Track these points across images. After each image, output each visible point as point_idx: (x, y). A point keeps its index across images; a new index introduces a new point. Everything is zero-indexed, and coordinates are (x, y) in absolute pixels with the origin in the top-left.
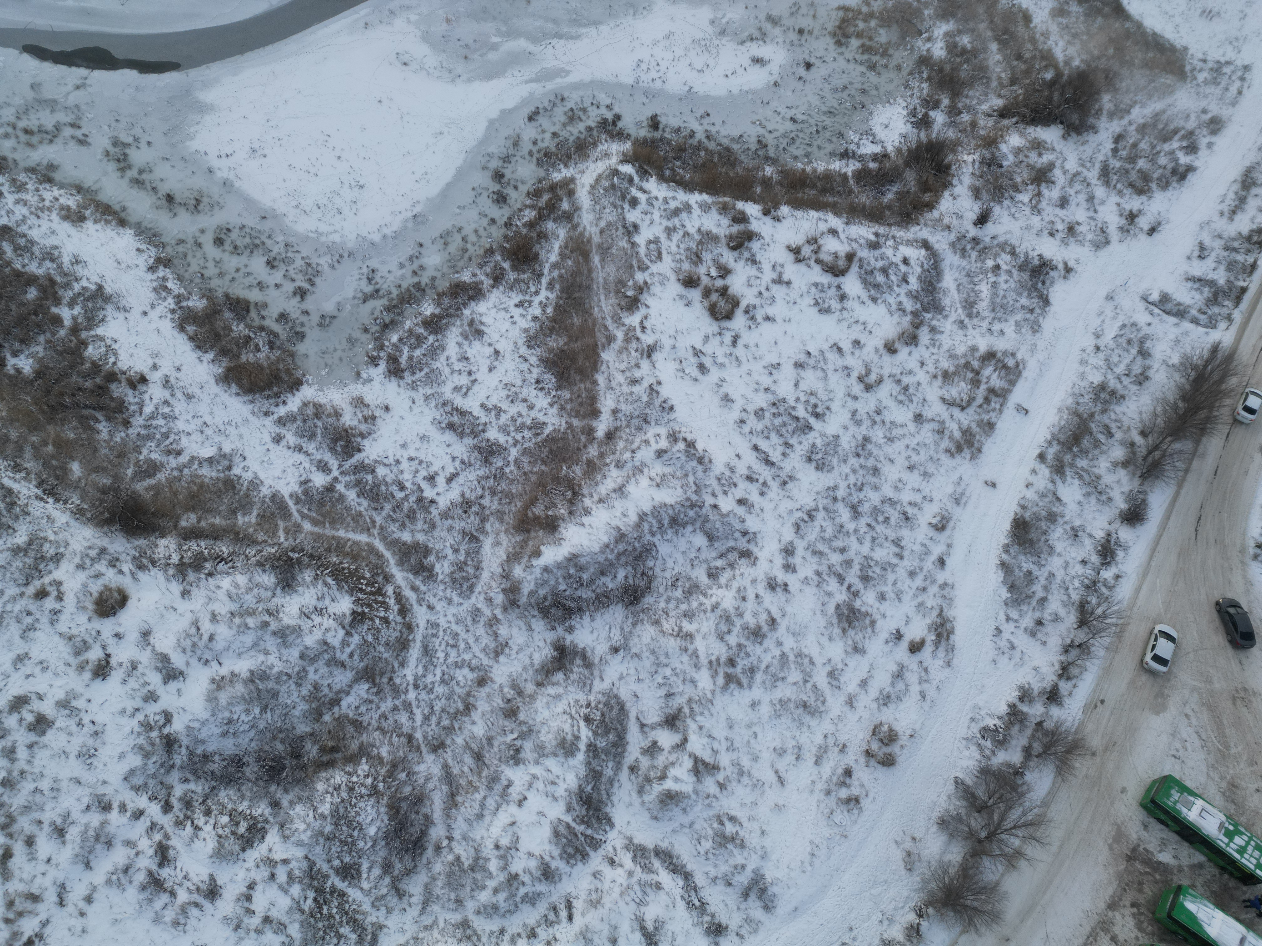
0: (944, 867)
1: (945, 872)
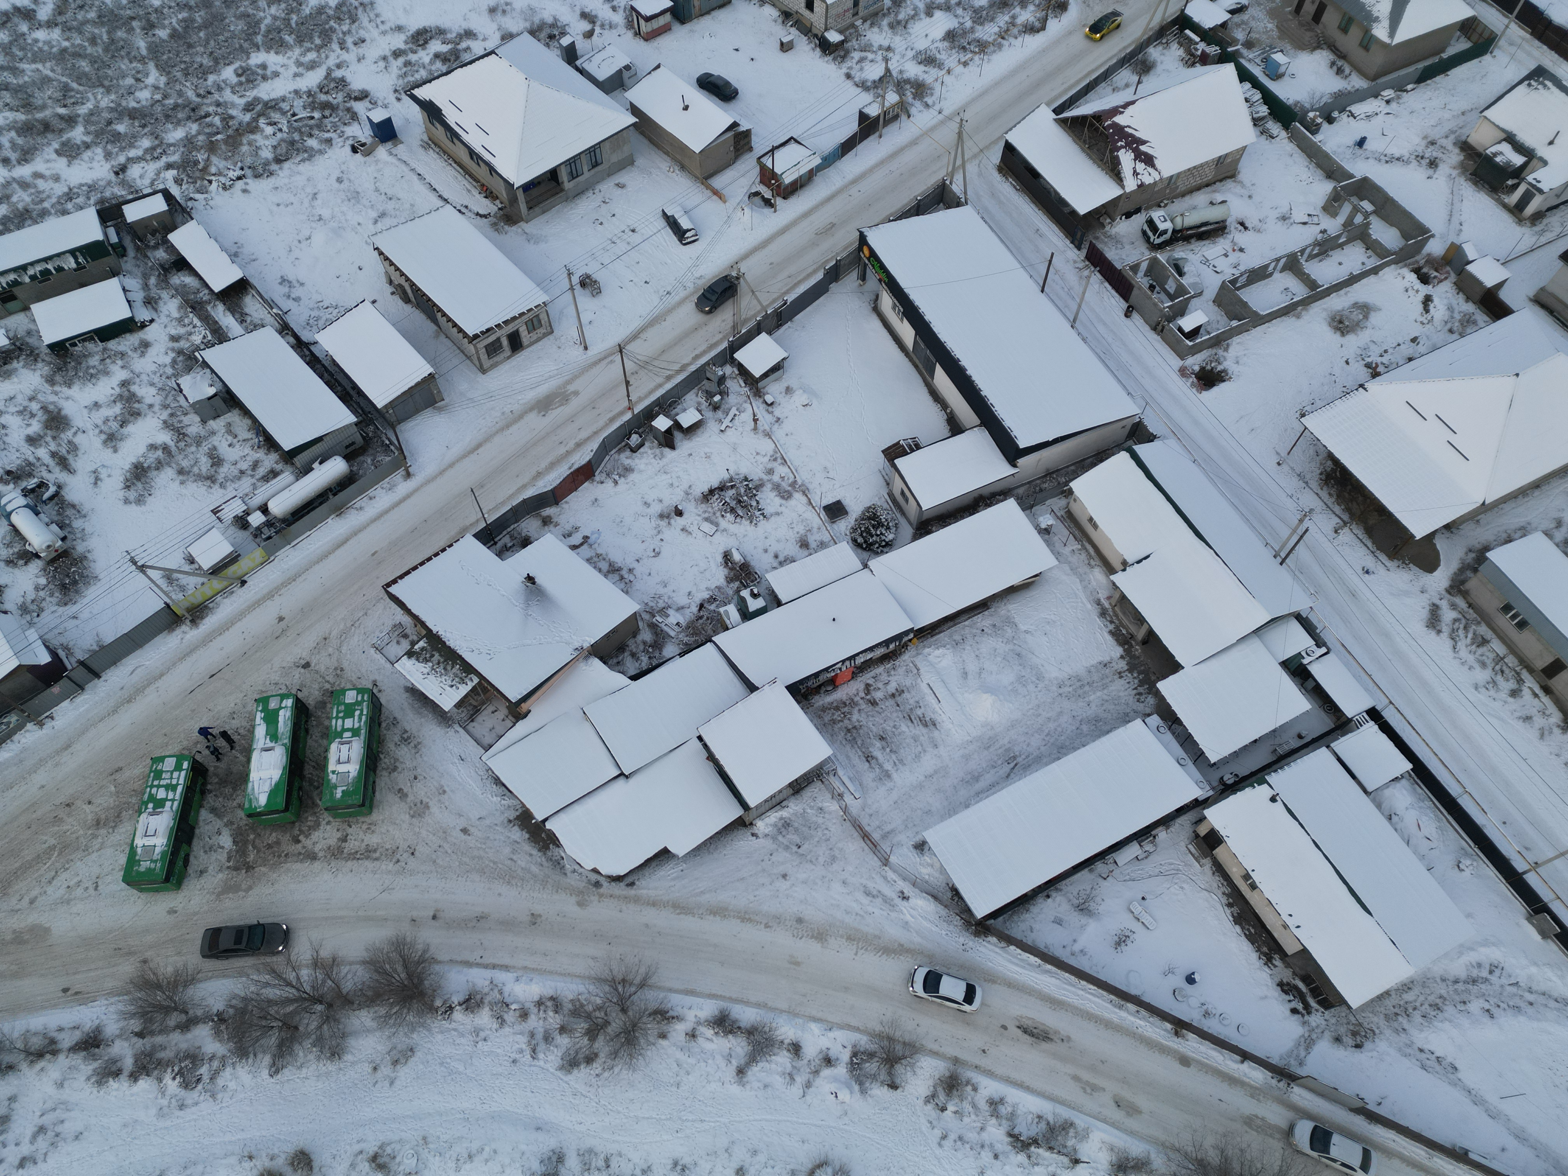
0: (383, 1021)
1: (388, 1016)
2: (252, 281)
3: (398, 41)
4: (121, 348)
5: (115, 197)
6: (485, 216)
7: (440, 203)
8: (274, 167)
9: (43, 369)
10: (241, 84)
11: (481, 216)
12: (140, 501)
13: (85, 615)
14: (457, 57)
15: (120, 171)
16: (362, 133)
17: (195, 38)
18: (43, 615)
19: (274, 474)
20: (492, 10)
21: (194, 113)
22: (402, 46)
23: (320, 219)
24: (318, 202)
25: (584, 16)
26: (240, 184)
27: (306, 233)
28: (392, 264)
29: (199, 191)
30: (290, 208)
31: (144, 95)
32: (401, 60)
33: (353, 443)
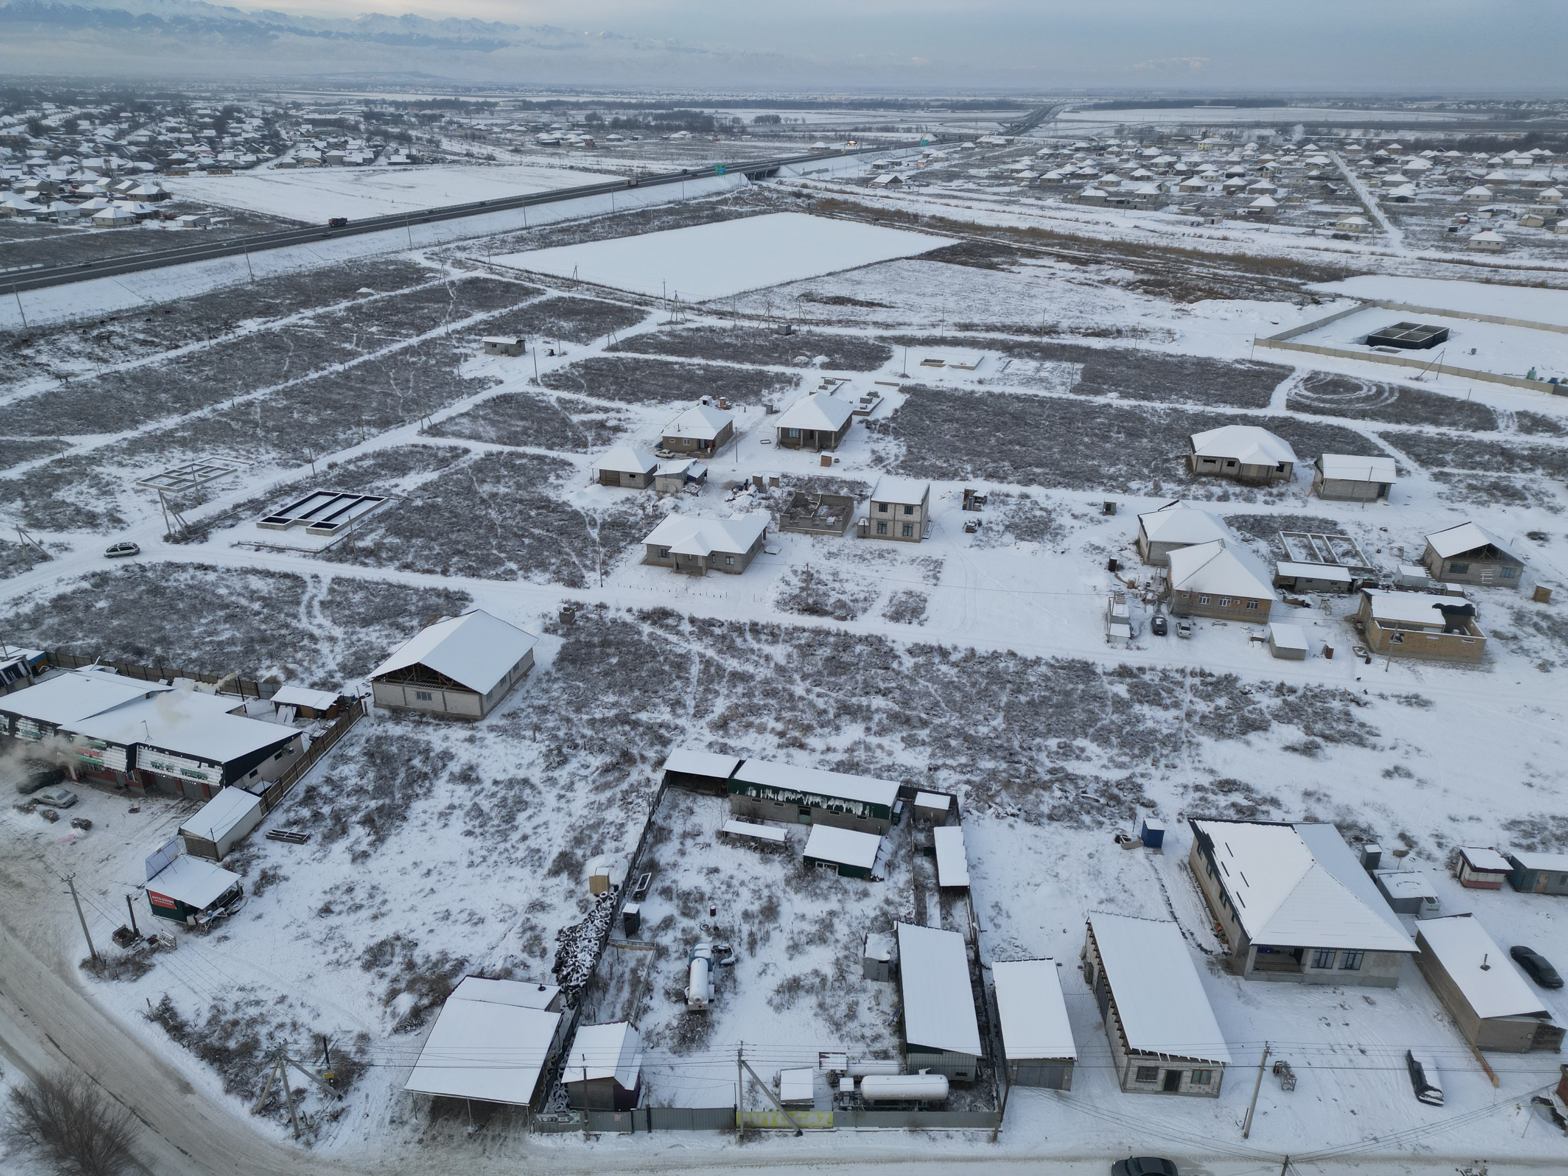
2: (972, 892)
3: (1205, 780)
4: (848, 887)
5: (918, 783)
6: (1206, 952)
7: (1169, 918)
8: (1045, 821)
9: (790, 870)
10: (1057, 753)
11: (1202, 949)
12: (778, 1008)
13: (679, 1071)
14: (1252, 814)
15: (935, 769)
16: (1133, 831)
17: (1044, 710)
18: (656, 1049)
19: (884, 1055)
20: (1308, 794)
21: (1011, 756)
22: (1207, 785)
23: (1056, 876)
24: (1063, 863)
25: (1403, 837)
26: (1011, 819)
27: (1038, 881)
28: (1094, 943)
29: (977, 809)
30: (1037, 856)
31: (983, 730)
32: (1199, 794)
33: (965, 1074)
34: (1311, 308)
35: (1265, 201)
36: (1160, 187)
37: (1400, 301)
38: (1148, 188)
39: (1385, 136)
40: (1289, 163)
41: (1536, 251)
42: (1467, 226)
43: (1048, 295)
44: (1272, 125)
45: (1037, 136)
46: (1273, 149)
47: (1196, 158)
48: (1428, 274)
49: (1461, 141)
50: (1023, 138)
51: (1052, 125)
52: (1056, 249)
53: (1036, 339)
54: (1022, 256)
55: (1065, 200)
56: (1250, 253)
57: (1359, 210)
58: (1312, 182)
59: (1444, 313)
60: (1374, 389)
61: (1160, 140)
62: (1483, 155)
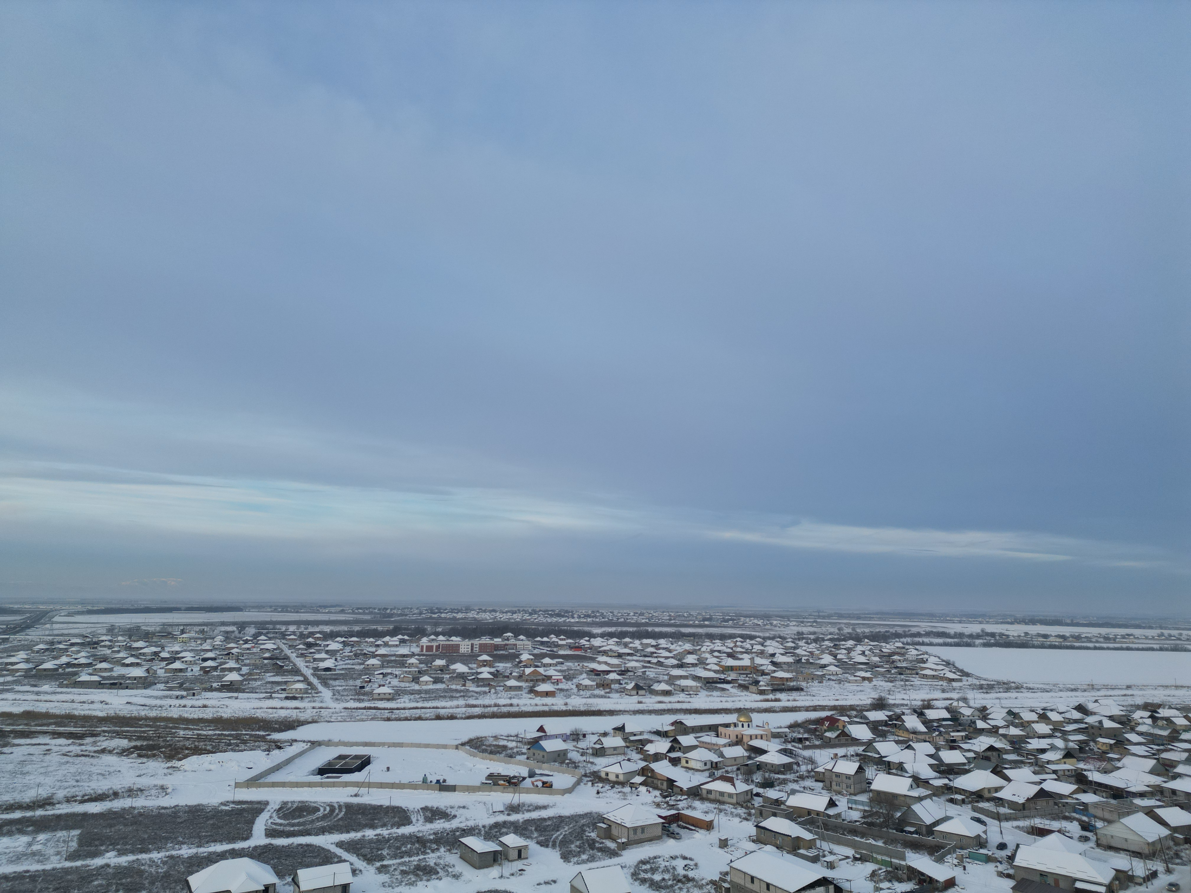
34: (276, 752)
35: (234, 677)
36: (148, 671)
37: (336, 740)
38: (138, 672)
39: (311, 629)
40: (248, 649)
41: (412, 697)
42: (370, 684)
43: (43, 770)
44: (234, 624)
45: (33, 635)
46: (236, 640)
47: (177, 648)
48: (352, 719)
49: (358, 631)
50: (18, 637)
51: (48, 626)
52: (52, 728)
53: (29, 814)
54: (15, 737)
55: (61, 686)
56: (225, 716)
57: (301, 678)
58: (266, 661)
59: (366, 744)
60: (328, 809)
61: (147, 636)
62: (371, 640)
